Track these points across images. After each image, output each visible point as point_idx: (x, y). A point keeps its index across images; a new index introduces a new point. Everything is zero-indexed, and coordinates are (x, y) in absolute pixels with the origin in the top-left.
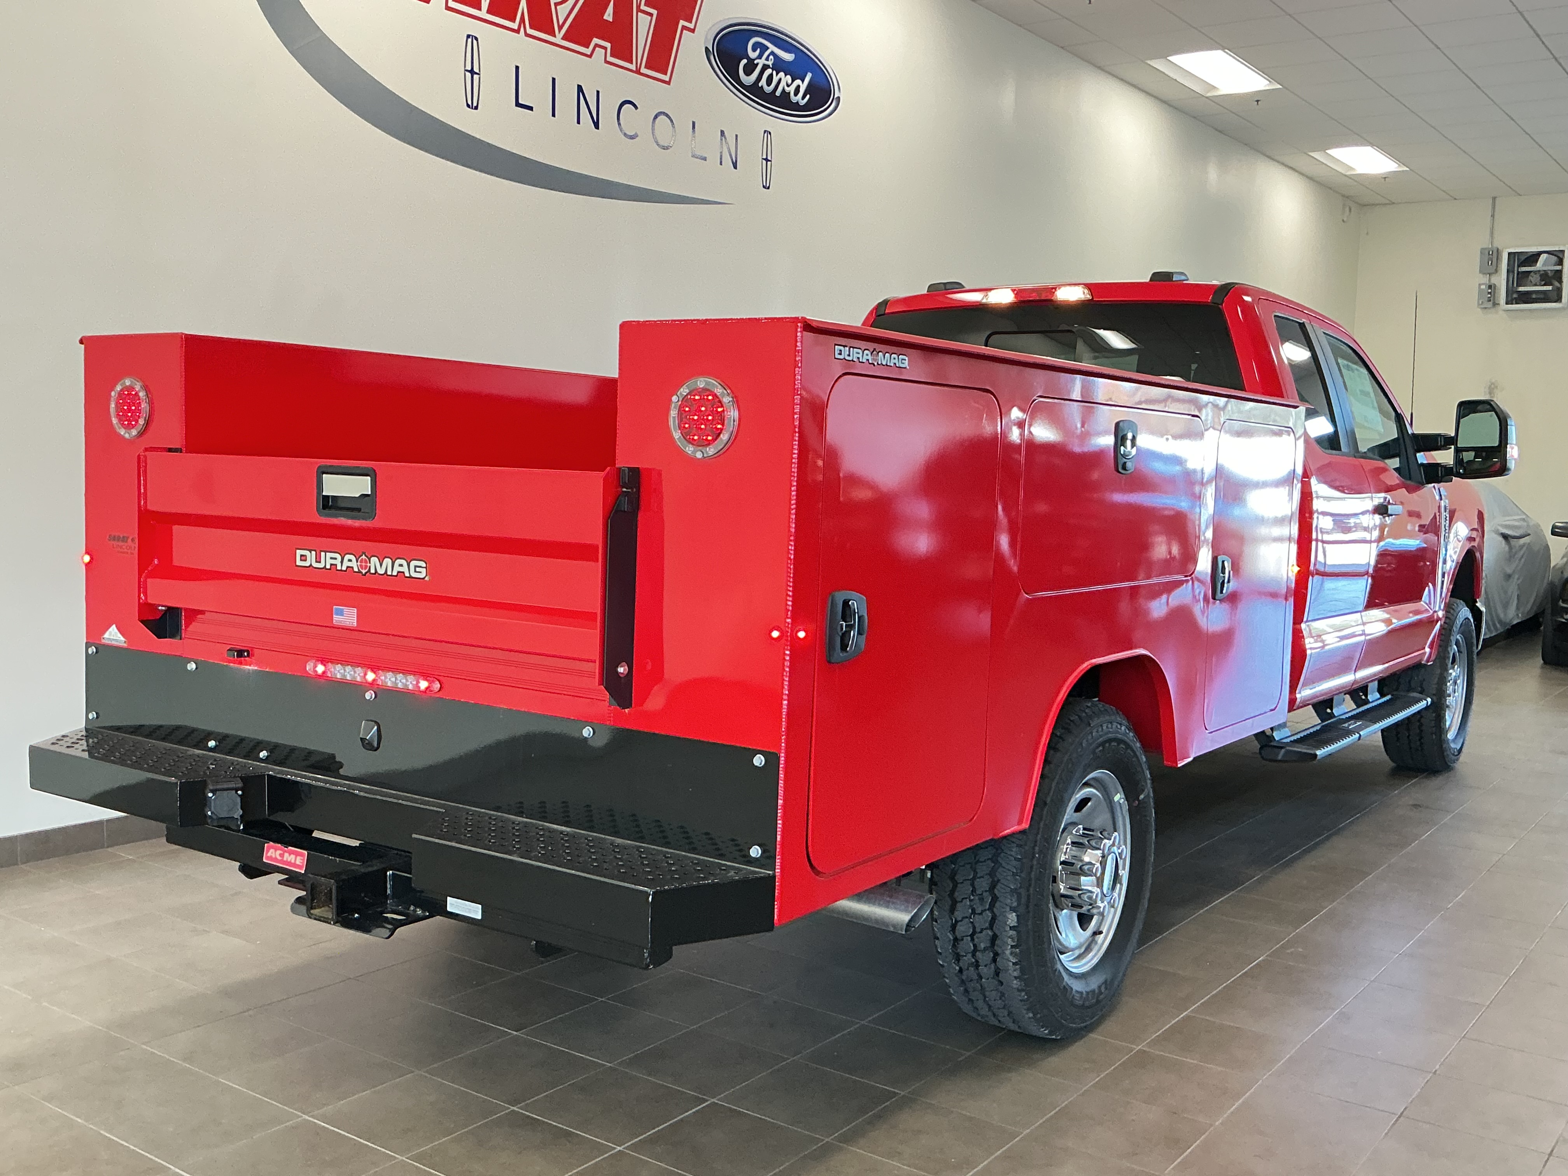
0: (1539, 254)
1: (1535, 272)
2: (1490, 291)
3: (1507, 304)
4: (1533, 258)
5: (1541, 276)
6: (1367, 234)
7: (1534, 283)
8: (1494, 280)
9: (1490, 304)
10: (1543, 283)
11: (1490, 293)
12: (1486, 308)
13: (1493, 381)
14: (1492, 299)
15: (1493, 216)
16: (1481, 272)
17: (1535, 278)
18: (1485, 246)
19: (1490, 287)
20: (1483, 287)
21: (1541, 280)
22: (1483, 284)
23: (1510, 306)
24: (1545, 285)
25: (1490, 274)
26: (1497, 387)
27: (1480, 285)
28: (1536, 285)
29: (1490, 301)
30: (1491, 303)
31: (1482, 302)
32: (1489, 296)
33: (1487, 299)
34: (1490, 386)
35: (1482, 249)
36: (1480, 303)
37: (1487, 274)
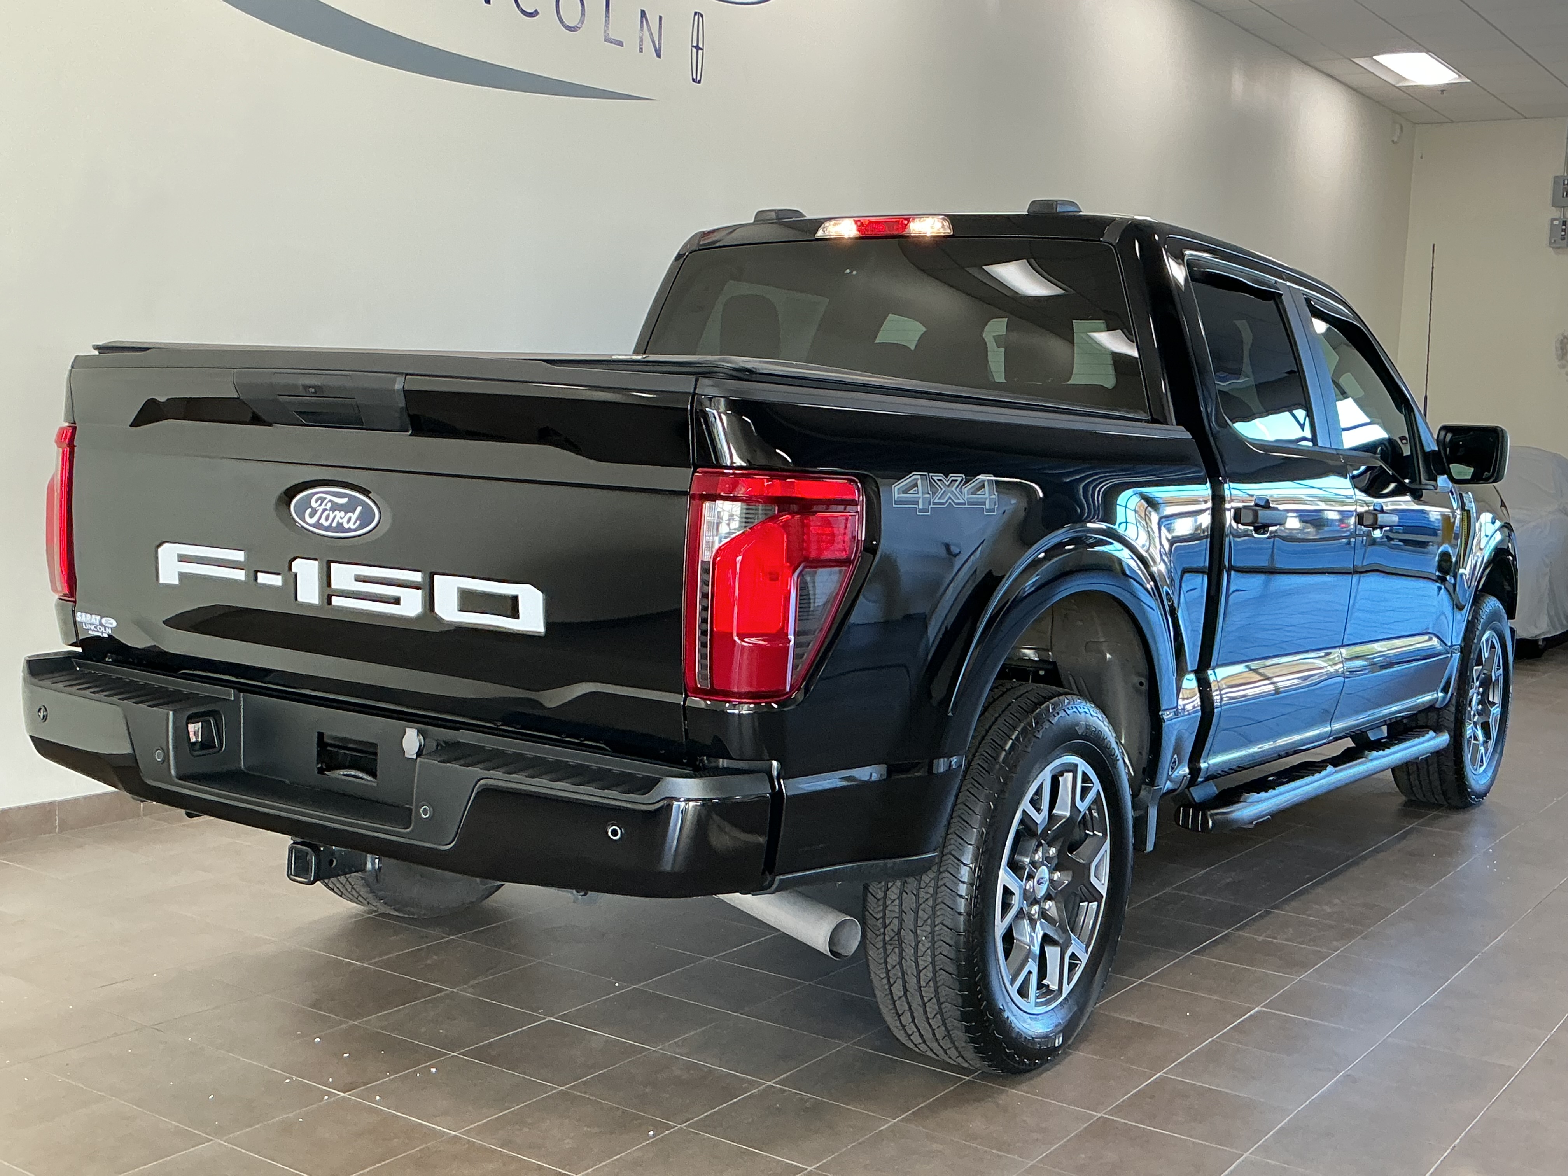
2: (1564, 227)
6: (1422, 158)
8: (1567, 215)
9: (1564, 243)
11: (1564, 230)
12: (1559, 248)
16: (1553, 205)
18: (1559, 174)
19: (1564, 223)
22: (1556, 219)
25: (1564, 207)
27: (1552, 220)
29: (1564, 239)
31: (1555, 241)
32: (1563, 233)
33: (1560, 236)
34: (1562, 340)
35: (1556, 177)
36: (1553, 241)
37: (1561, 207)
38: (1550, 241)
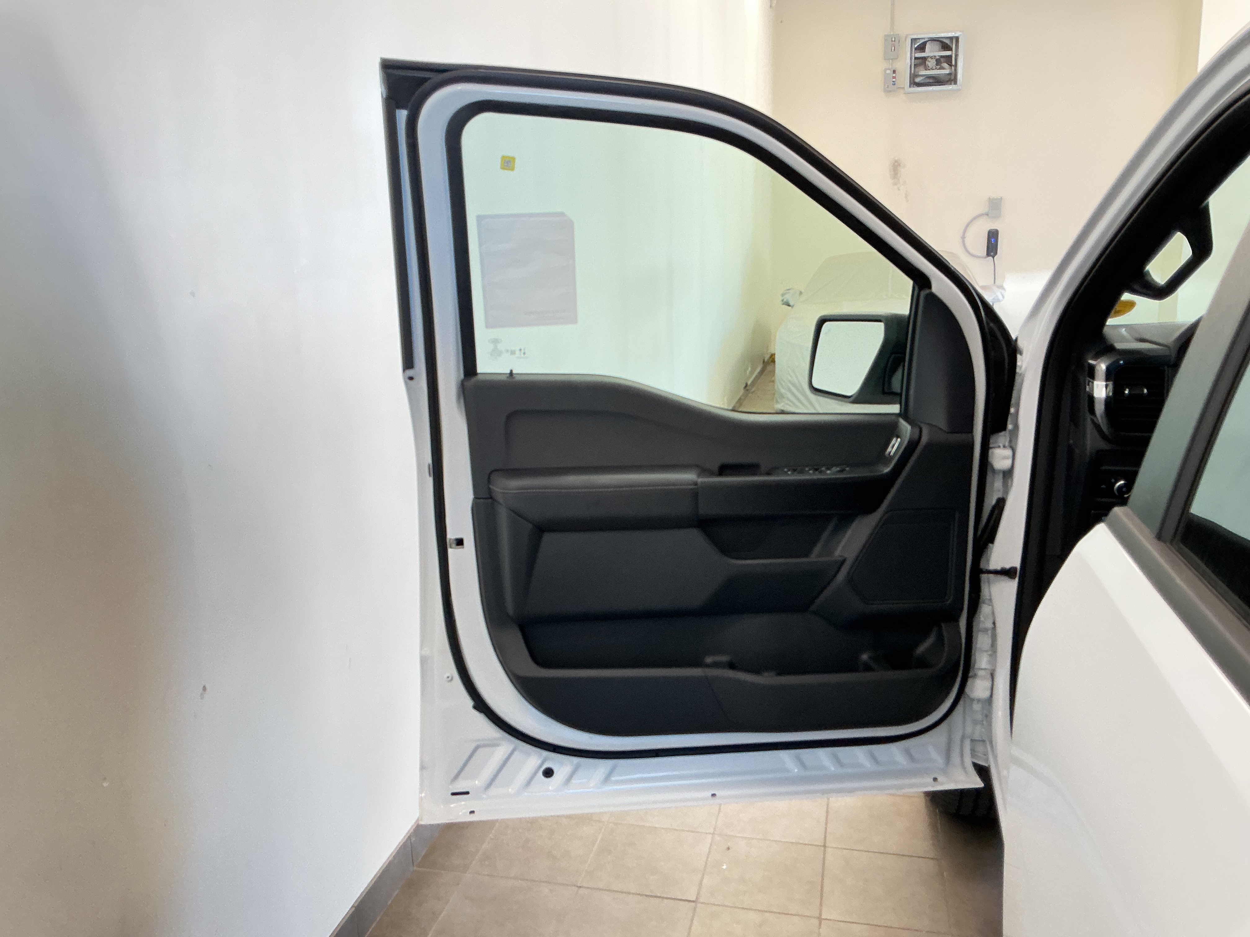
0: (927, 41)
1: (931, 58)
2: (894, 75)
3: (910, 87)
4: (925, 45)
5: (937, 60)
6: (781, 22)
7: (930, 67)
8: (896, 65)
9: (894, 87)
10: (938, 67)
11: (894, 77)
12: (890, 91)
13: (896, 159)
14: (896, 82)
15: (893, 4)
16: (885, 60)
17: (931, 63)
18: (887, 33)
19: (894, 72)
20: (888, 72)
21: (937, 65)
22: (889, 69)
23: (913, 89)
24: (939, 69)
25: (892, 59)
26: (899, 165)
27: (886, 69)
28: (933, 69)
29: (895, 85)
31: (888, 87)
32: (894, 80)
33: (892, 83)
34: (894, 164)
35: (886, 36)
37: (889, 59)
38: (885, 85)
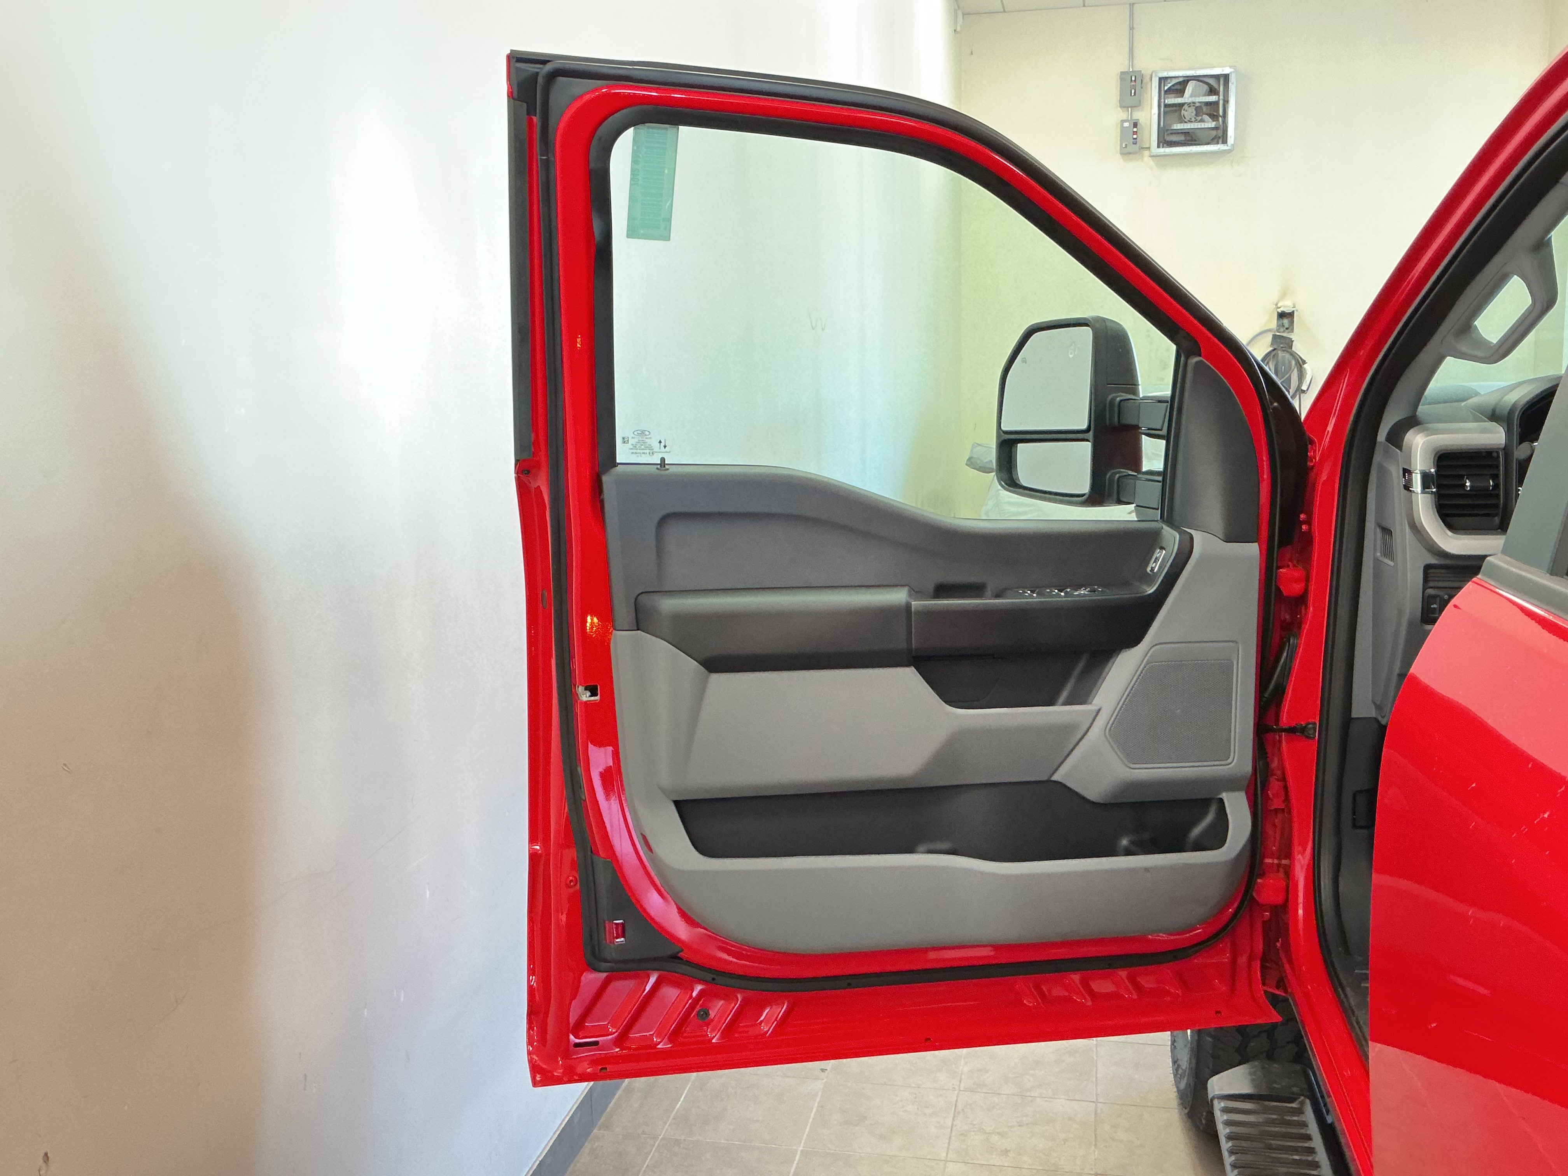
0: (1186, 81)
1: (1189, 105)
2: (1135, 130)
3: (1158, 147)
4: (1180, 87)
5: (1197, 109)
6: (972, 53)
7: (1188, 119)
8: (1138, 115)
9: (1136, 147)
10: (1200, 118)
11: (1135, 133)
12: (1130, 153)
14: (1138, 140)
15: (1132, 28)
16: (1122, 107)
17: (1189, 113)
18: (1124, 69)
19: (1135, 125)
20: (1126, 125)
21: (1197, 115)
22: (1127, 121)
23: (1162, 150)
24: (1202, 121)
25: (1131, 107)
27: (1123, 121)
28: (1192, 122)
29: (1136, 144)
30: (1138, 145)
31: (1126, 145)
32: (1135, 136)
33: (1133, 140)
35: (1122, 73)
36: (1124, 146)
37: (1128, 107)
38: (1121, 144)
